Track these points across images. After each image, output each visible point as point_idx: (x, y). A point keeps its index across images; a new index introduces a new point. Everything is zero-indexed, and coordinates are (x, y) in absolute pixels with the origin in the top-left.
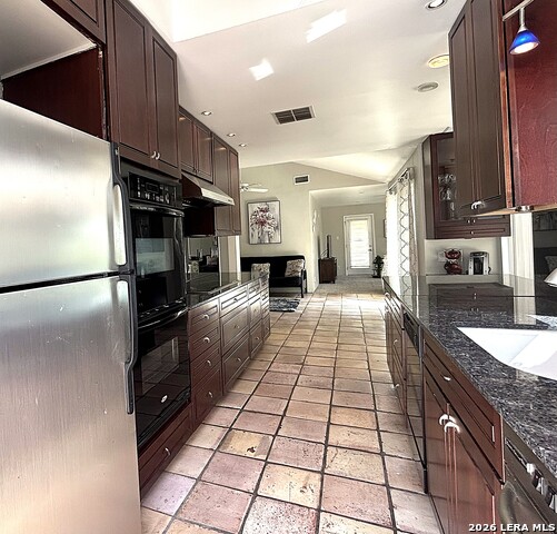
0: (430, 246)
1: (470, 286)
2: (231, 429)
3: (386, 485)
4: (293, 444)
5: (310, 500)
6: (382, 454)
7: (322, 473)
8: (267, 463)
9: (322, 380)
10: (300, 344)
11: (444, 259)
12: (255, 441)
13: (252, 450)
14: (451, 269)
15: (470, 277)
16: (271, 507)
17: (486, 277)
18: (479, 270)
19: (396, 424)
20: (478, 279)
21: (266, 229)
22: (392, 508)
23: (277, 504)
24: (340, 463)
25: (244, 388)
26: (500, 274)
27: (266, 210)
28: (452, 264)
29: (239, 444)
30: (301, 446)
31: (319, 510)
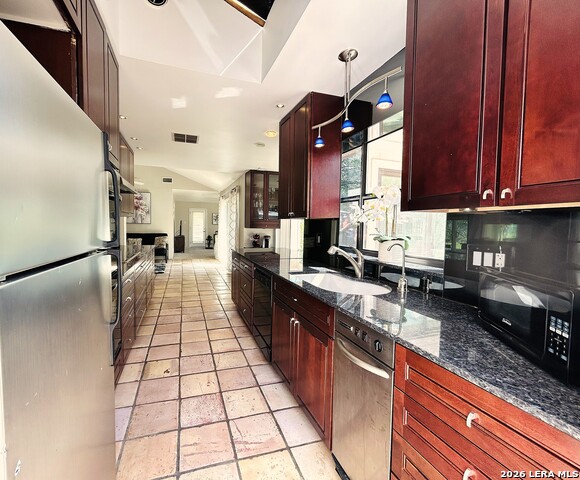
0: (247, 232)
1: (263, 254)
2: (146, 362)
3: (249, 365)
4: (193, 359)
5: (214, 388)
6: (242, 350)
7: (215, 371)
8: (180, 377)
9: (197, 316)
10: (175, 294)
11: (252, 239)
12: (167, 365)
13: (167, 371)
14: (255, 245)
15: (263, 249)
16: (193, 403)
17: (270, 249)
18: (267, 246)
19: (244, 332)
20: (266, 250)
21: (139, 212)
22: (254, 376)
23: (196, 399)
24: (223, 362)
25: (146, 332)
26: (274, 248)
27: (140, 199)
28: (256, 242)
29: (156, 370)
30: (199, 358)
31: (221, 392)
